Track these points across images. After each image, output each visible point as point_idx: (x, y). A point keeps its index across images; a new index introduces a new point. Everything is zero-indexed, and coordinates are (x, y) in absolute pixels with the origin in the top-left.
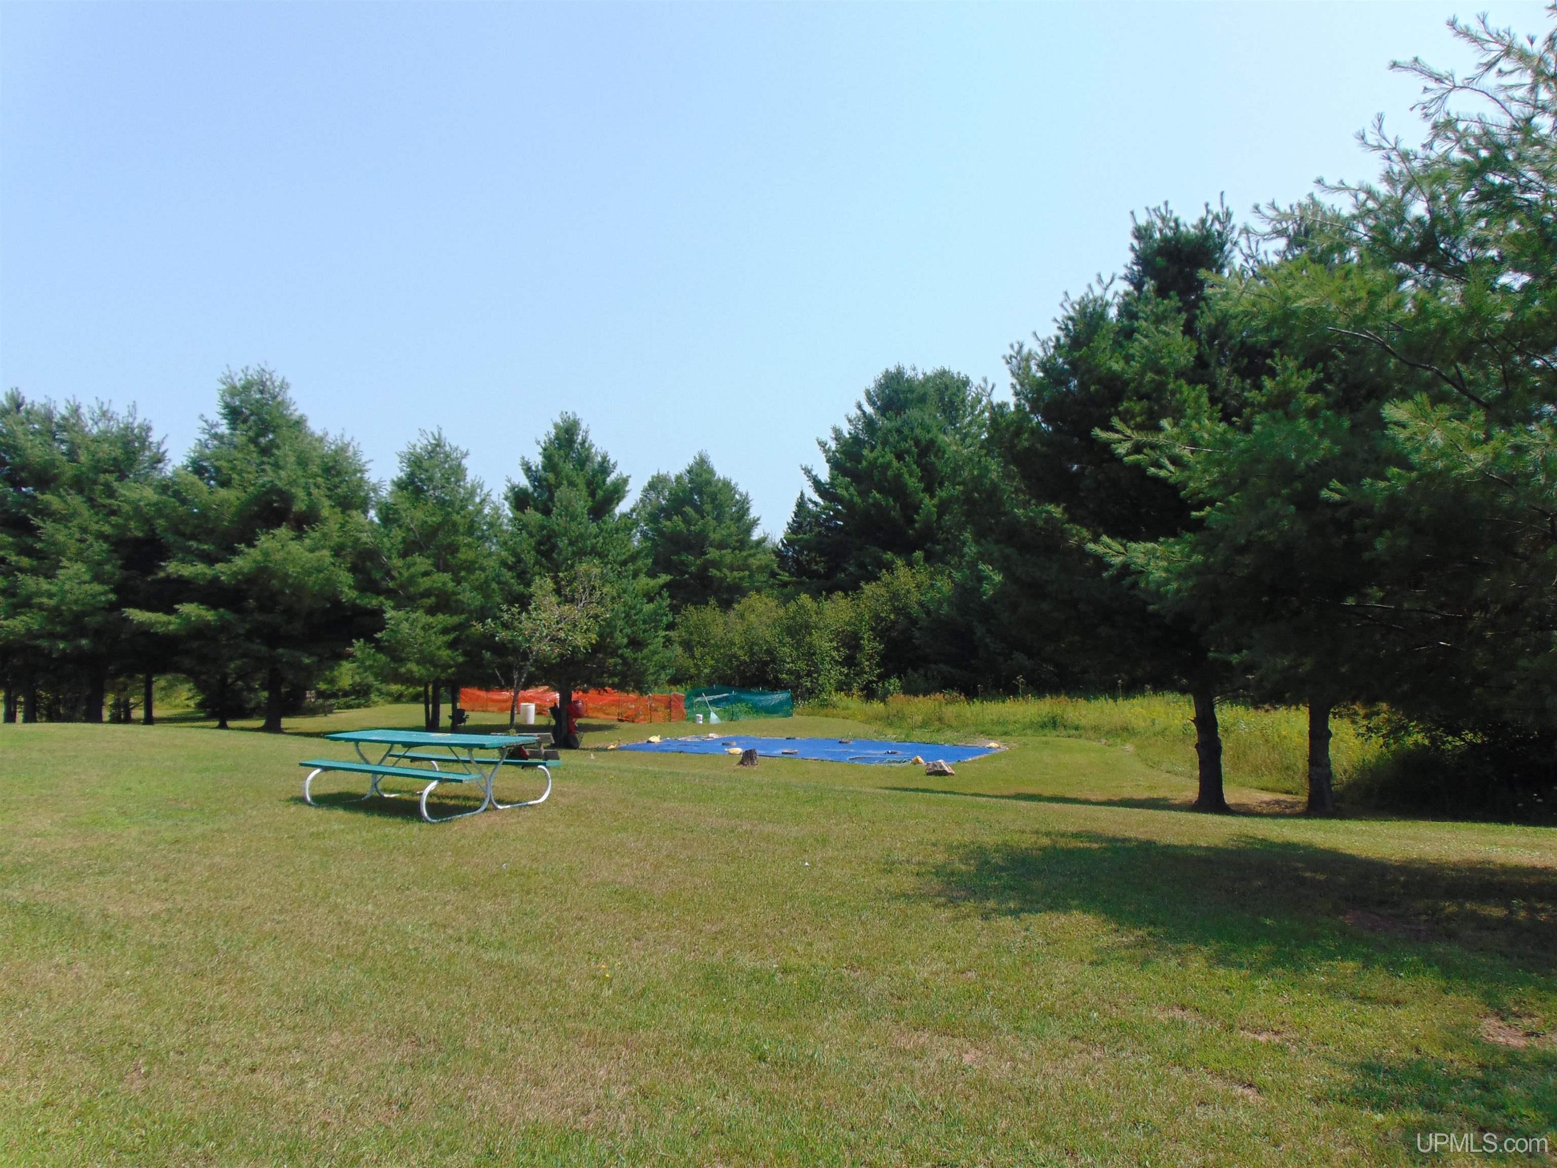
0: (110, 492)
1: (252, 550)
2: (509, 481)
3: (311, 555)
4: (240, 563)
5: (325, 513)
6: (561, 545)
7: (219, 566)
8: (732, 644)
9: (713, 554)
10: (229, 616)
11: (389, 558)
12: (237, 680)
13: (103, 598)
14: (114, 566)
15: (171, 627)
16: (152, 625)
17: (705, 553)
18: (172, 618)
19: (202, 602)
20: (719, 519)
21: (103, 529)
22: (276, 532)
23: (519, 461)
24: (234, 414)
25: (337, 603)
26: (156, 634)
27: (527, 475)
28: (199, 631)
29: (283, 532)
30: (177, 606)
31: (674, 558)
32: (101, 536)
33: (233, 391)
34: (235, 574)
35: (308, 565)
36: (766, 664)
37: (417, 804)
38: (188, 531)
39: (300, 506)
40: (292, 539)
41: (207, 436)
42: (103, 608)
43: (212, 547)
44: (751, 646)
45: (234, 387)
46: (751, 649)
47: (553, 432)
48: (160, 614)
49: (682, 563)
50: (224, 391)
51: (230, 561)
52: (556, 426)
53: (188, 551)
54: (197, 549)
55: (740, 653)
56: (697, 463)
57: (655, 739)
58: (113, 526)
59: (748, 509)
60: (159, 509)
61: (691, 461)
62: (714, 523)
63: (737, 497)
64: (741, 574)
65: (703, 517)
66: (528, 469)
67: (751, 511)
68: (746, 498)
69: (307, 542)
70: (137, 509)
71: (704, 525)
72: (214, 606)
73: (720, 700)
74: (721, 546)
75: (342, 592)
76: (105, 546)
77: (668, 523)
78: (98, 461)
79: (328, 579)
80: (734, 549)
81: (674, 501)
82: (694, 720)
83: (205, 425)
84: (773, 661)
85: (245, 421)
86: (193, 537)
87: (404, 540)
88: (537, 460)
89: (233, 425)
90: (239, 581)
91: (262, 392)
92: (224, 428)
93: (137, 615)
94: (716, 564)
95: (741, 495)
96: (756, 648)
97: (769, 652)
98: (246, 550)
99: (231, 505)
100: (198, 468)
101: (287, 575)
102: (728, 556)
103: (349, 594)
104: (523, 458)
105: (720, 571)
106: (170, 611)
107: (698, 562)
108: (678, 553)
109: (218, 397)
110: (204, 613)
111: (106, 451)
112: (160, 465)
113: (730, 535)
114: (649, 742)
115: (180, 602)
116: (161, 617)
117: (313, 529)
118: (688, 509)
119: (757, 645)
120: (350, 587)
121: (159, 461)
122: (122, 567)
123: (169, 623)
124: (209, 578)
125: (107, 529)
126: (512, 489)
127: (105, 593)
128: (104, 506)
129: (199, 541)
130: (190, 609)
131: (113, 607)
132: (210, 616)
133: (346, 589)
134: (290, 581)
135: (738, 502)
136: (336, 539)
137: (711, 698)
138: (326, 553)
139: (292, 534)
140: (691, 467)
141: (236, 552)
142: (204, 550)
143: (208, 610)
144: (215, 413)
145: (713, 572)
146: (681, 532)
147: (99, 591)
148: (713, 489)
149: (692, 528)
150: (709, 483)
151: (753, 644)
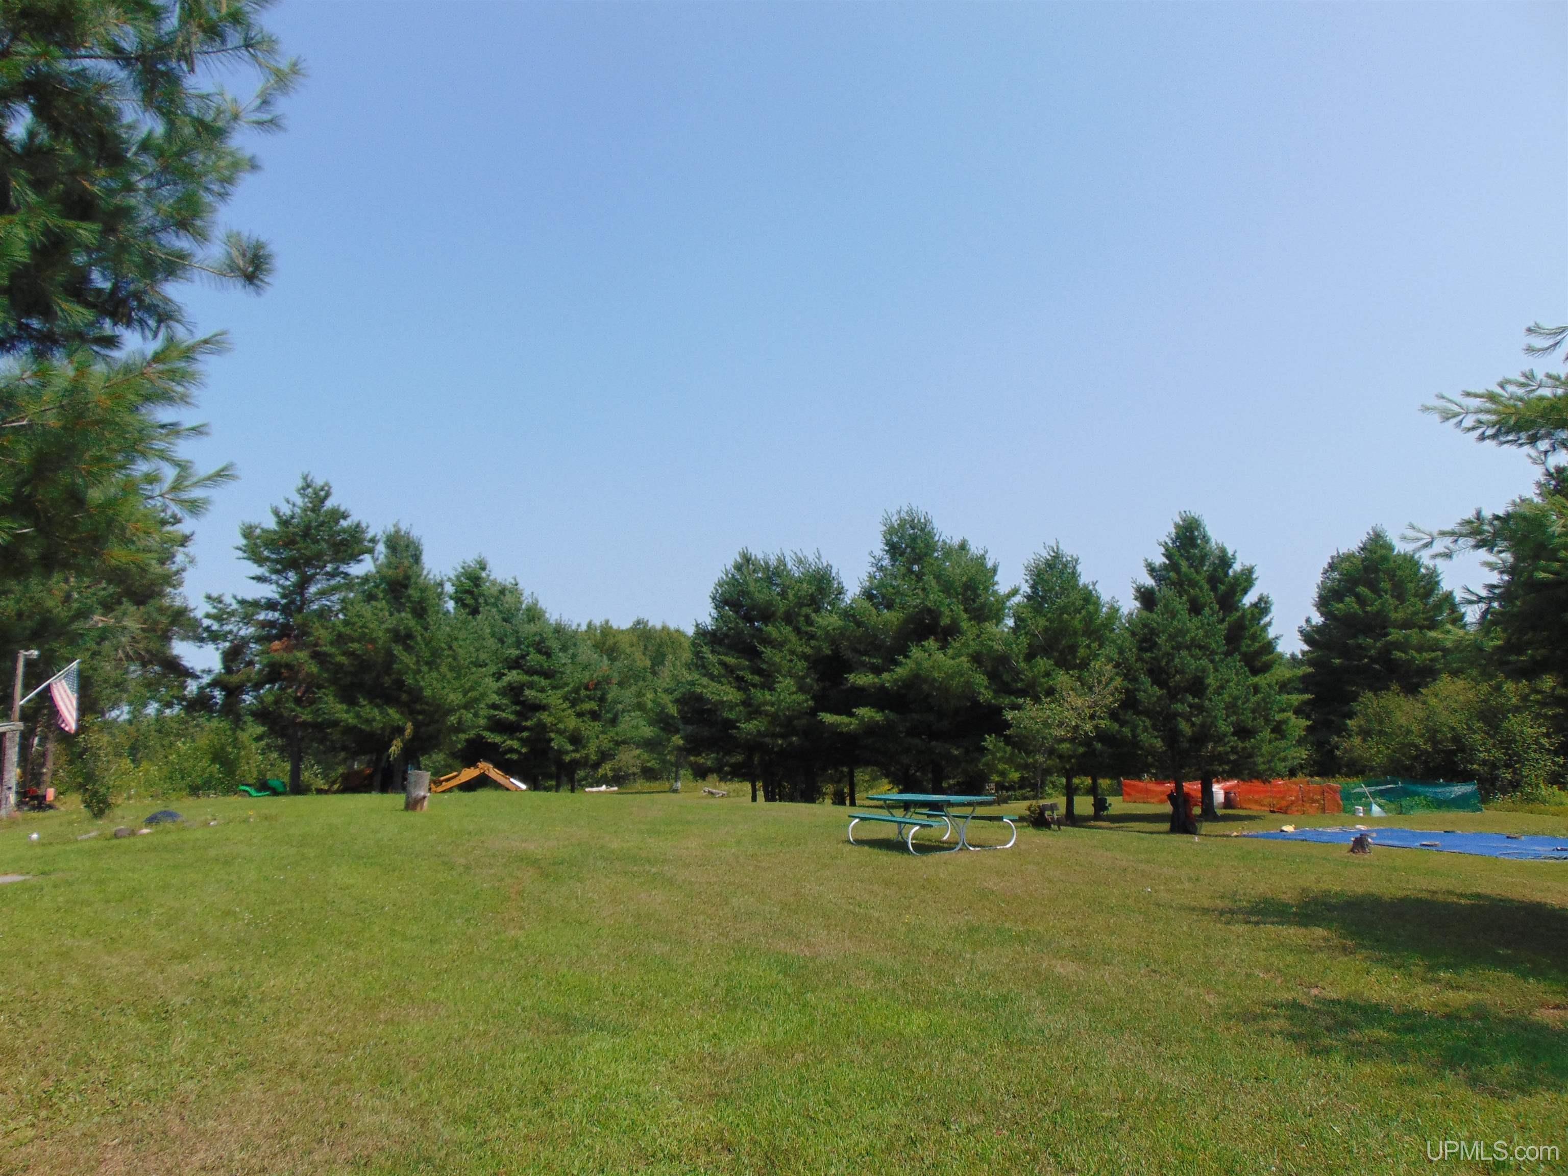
0: (809, 621)
1: (908, 661)
2: (1135, 582)
3: (952, 662)
4: (901, 672)
5: (964, 625)
6: (1159, 641)
7: (885, 676)
8: (1409, 732)
9: (1395, 635)
10: (892, 716)
11: (1017, 662)
12: (916, 772)
13: (805, 705)
14: (813, 679)
15: (852, 727)
16: (839, 725)
17: (1387, 635)
18: (853, 720)
19: (872, 706)
20: (1400, 597)
21: (806, 650)
22: (925, 643)
23: (1143, 564)
24: (893, 549)
25: (976, 704)
26: (841, 733)
27: (1151, 575)
28: (871, 729)
29: (931, 643)
30: (854, 710)
31: (1350, 642)
32: (805, 657)
33: (891, 531)
34: (896, 681)
35: (950, 671)
36: (1453, 753)
37: (906, 843)
38: (862, 647)
39: (945, 621)
40: (938, 649)
41: (875, 569)
42: (806, 713)
43: (880, 661)
44: (1432, 735)
45: (892, 527)
46: (1434, 737)
47: (1173, 531)
48: (844, 717)
49: (1360, 647)
50: (885, 532)
51: (893, 670)
52: (1177, 526)
53: (863, 664)
54: (870, 663)
55: (1420, 741)
56: (1370, 539)
57: (1289, 828)
58: (812, 648)
59: (1437, 583)
60: (842, 632)
61: (1364, 538)
62: (1392, 602)
63: (1423, 570)
64: (1433, 655)
65: (1380, 597)
66: (1152, 570)
67: (1442, 584)
68: (1435, 571)
69: (950, 652)
70: (827, 633)
71: (1382, 604)
72: (880, 708)
73: (1387, 790)
74: (1406, 625)
75: (979, 693)
76: (806, 664)
77: (1340, 606)
78: (800, 598)
79: (967, 682)
80: (1421, 628)
81: (1347, 581)
82: (1354, 813)
83: (873, 560)
84: (1462, 749)
85: (901, 555)
86: (866, 653)
87: (1030, 646)
88: (1159, 560)
89: (893, 559)
90: (899, 687)
91: (913, 529)
92: (886, 562)
93: (829, 718)
94: (1398, 646)
95: (1427, 568)
96: (1439, 736)
97: (1456, 739)
98: (904, 661)
99: (893, 622)
100: (868, 595)
101: (934, 679)
102: (1414, 635)
103: (986, 695)
104: (1146, 560)
105: (1406, 653)
106: (851, 715)
107: (1378, 644)
108: (1355, 636)
109: (881, 537)
110: (873, 714)
111: (807, 589)
112: (842, 596)
113: (1415, 613)
114: (1282, 831)
115: (857, 706)
116: (844, 719)
117: (955, 640)
118: (1361, 589)
119: (1440, 731)
120: (986, 688)
121: (840, 593)
122: (818, 680)
123: (851, 723)
124: (878, 685)
125: (808, 650)
126: (1138, 589)
127: (807, 701)
128: (806, 633)
129: (870, 656)
130: (865, 712)
131: (813, 712)
132: (879, 717)
133: (982, 690)
134: (936, 685)
135: (1424, 576)
136: (974, 646)
137: (1373, 789)
138: (964, 659)
139: (937, 645)
140: (1365, 544)
141: (897, 664)
142: (874, 663)
143: (878, 712)
144: (879, 547)
145: (1398, 654)
146: (1355, 613)
147: (804, 701)
148: (1392, 565)
149: (1368, 609)
150: (1385, 559)
151: (1436, 731)
